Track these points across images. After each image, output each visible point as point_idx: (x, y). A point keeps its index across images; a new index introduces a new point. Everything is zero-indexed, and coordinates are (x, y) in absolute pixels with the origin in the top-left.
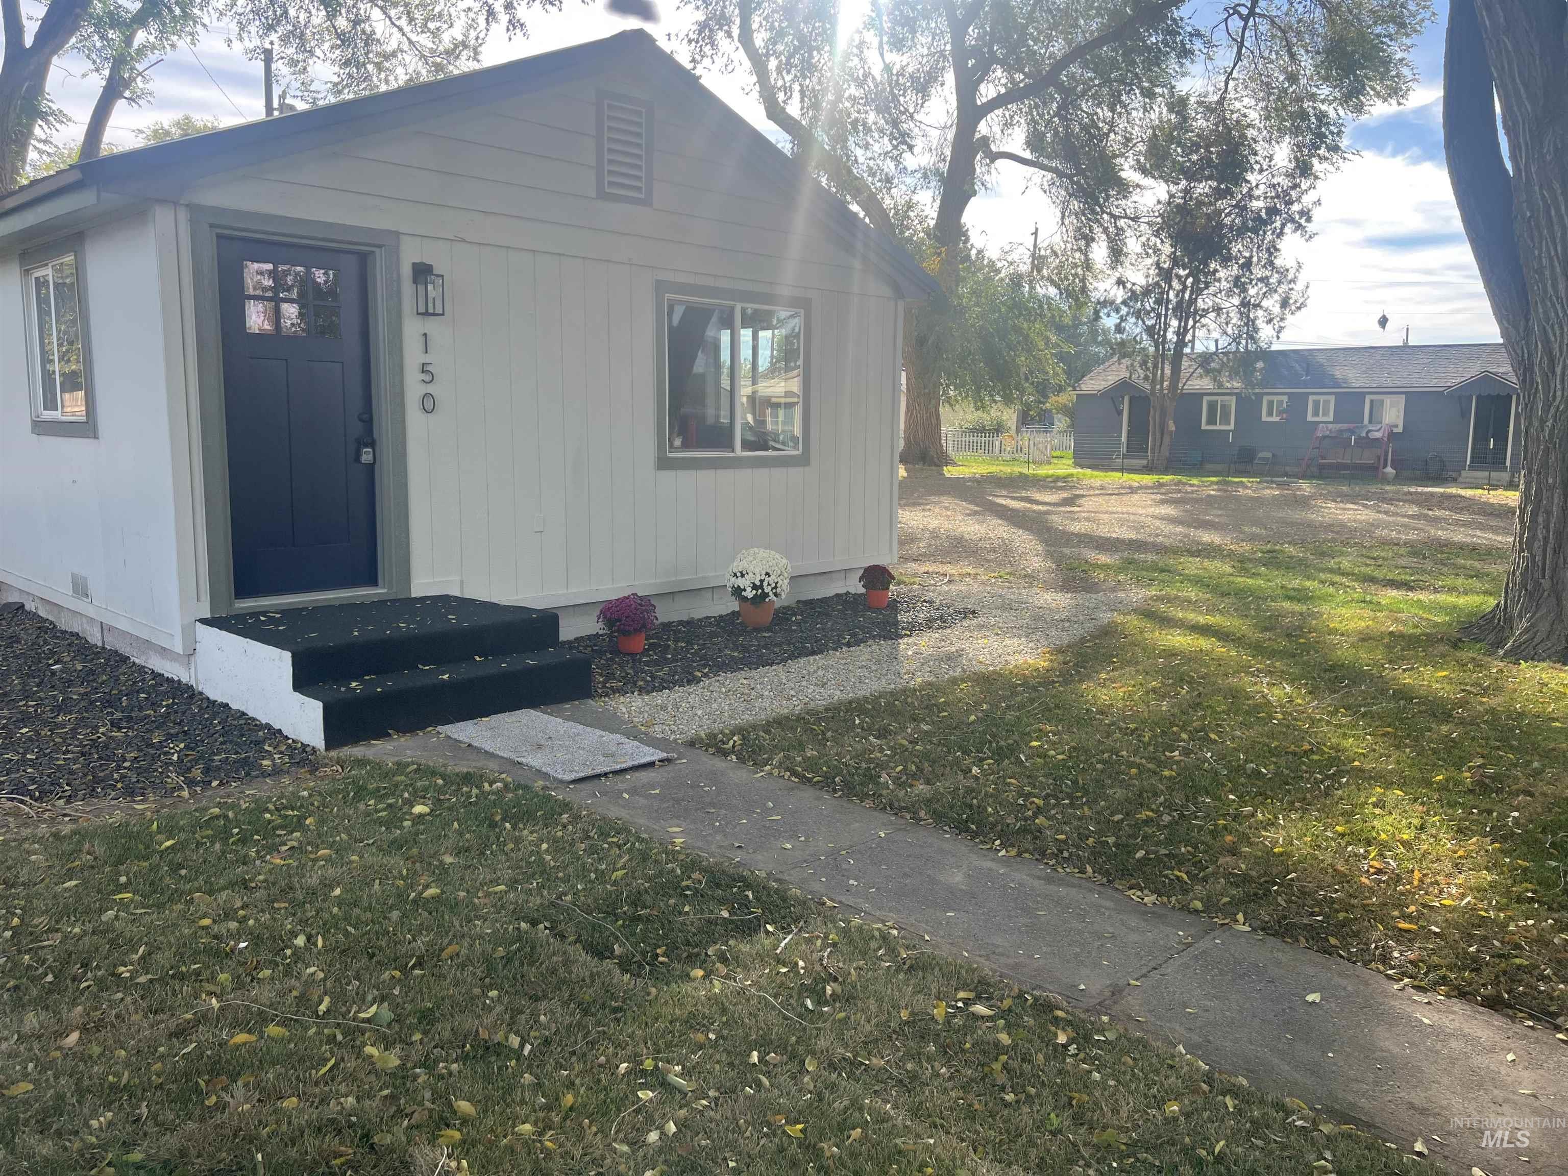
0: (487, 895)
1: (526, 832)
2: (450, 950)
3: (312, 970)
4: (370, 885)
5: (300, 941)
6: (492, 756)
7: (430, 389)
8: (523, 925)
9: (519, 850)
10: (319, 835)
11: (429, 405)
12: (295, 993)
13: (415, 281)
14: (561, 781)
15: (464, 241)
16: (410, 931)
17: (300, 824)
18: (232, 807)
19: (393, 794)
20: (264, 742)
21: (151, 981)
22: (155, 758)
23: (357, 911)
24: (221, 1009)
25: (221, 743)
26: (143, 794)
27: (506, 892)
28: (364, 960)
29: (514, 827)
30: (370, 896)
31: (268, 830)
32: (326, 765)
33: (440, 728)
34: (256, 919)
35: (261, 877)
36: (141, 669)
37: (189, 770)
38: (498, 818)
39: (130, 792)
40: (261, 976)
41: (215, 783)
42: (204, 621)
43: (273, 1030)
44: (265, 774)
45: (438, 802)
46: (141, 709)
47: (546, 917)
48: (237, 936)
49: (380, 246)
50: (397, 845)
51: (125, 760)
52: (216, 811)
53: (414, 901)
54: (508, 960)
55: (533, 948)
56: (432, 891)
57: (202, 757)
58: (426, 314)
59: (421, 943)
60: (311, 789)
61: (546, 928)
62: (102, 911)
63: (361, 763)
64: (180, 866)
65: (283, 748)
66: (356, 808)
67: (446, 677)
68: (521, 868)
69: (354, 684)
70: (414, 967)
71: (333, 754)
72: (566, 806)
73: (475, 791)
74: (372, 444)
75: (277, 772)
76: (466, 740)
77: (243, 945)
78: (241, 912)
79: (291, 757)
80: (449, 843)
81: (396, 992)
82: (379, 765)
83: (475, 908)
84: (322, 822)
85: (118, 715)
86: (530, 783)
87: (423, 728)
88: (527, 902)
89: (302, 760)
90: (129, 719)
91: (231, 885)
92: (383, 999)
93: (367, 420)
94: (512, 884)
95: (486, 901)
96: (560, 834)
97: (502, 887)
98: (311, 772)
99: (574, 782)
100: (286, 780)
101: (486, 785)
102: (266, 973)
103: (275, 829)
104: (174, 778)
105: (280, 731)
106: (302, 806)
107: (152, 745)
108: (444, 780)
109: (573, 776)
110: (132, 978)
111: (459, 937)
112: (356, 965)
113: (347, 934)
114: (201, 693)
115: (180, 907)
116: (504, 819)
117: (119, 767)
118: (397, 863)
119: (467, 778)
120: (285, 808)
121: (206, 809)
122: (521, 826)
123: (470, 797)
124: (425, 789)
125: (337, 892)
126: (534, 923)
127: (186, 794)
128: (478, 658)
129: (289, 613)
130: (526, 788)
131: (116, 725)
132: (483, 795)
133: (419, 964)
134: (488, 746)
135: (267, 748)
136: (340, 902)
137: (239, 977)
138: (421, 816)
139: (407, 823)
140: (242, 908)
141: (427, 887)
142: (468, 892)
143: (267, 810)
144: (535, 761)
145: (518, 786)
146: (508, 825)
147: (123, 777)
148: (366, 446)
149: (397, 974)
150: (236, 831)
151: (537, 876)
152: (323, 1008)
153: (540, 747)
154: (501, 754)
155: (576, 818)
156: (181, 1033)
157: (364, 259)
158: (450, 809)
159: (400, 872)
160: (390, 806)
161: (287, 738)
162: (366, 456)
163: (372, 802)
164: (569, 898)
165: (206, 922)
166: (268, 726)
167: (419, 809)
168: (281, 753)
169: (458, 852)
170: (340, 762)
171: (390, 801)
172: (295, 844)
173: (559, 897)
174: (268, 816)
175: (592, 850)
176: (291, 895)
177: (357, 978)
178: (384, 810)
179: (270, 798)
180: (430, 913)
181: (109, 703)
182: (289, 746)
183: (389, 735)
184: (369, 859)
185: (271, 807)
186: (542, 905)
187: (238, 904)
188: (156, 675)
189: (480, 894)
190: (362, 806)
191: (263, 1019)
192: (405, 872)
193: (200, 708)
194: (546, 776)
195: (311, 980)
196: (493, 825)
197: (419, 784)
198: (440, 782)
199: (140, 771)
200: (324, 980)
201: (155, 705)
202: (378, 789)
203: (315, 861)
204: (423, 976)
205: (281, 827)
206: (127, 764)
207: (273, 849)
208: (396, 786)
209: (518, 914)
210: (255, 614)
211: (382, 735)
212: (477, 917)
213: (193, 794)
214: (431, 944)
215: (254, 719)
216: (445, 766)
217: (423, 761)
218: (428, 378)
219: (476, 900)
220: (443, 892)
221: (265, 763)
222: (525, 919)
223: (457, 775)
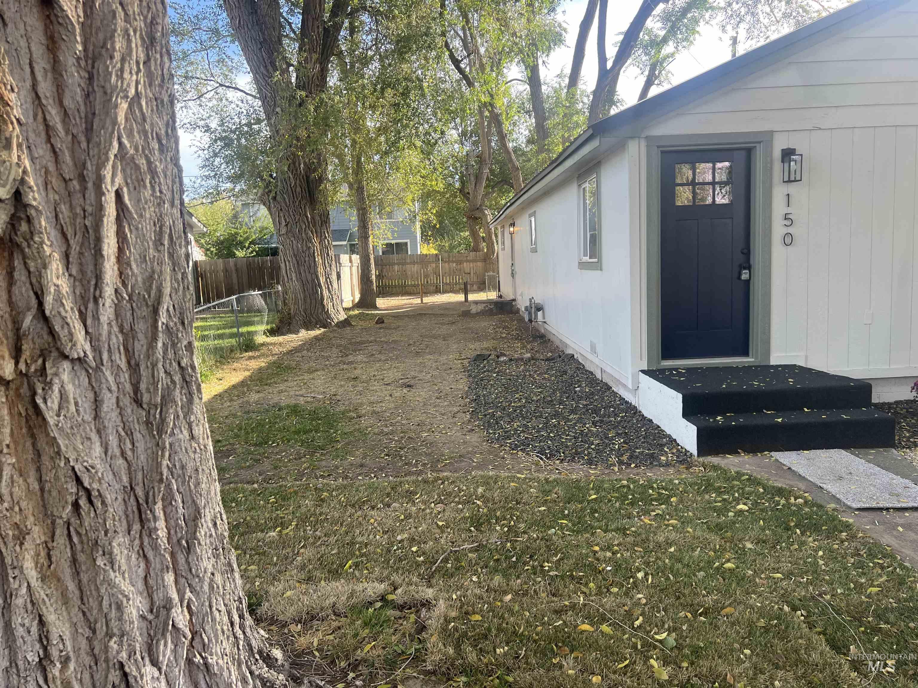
0: (768, 578)
1: (811, 539)
2: (728, 610)
3: (640, 596)
4: (693, 550)
5: (640, 575)
6: (804, 478)
7: (790, 230)
8: (786, 608)
9: (801, 551)
10: (676, 510)
11: (788, 240)
12: (626, 608)
13: (783, 161)
14: (850, 508)
15: (820, 129)
16: (705, 589)
17: (666, 501)
18: (634, 482)
19: (728, 493)
20: (664, 445)
21: (557, 576)
22: (607, 445)
23: (680, 566)
24: (585, 605)
25: (643, 443)
26: (596, 465)
27: (782, 579)
28: (672, 600)
29: (802, 533)
30: (690, 557)
31: (648, 500)
32: (696, 466)
33: (773, 454)
34: (622, 555)
35: (633, 529)
36: (615, 394)
37: (622, 455)
38: (792, 524)
39: (590, 462)
40: (612, 590)
41: (633, 466)
42: (643, 372)
43: (605, 628)
44: (661, 465)
45: (756, 504)
46: (609, 416)
47: (805, 608)
48: (607, 561)
49: (760, 142)
50: (719, 528)
51: (593, 444)
52: (625, 482)
53: (718, 568)
54: (766, 630)
55: (787, 627)
56: (729, 565)
57: (630, 449)
58: (789, 181)
59: (710, 600)
60: (681, 480)
61: (802, 615)
62: (550, 528)
63: (715, 468)
64: (596, 511)
65: (675, 451)
66: (704, 498)
67: (780, 420)
68: (799, 564)
69: (719, 418)
70: (701, 615)
71: (701, 459)
72: (847, 527)
73: (783, 501)
74: (749, 268)
75: (667, 465)
76: (788, 464)
77: (609, 568)
78: (616, 548)
79: (678, 457)
80: (752, 534)
81: (684, 628)
82: (725, 472)
83: (756, 585)
84: (681, 501)
85: (597, 419)
86: (823, 503)
87: (762, 451)
88: (794, 591)
89: (684, 460)
90: (602, 421)
91: (617, 530)
92: (675, 629)
93: (747, 252)
94: (788, 575)
95: (765, 582)
96: (836, 546)
97: (779, 575)
98: (687, 468)
99: (859, 509)
100: (671, 471)
101: (792, 499)
102: (615, 590)
103: (652, 500)
104: (613, 459)
105: (675, 440)
106: (672, 489)
107: (607, 438)
108: (765, 490)
109: (859, 506)
110: (549, 571)
111: (737, 603)
112: (667, 601)
113: (668, 579)
114: (640, 412)
115: (588, 535)
116: (796, 526)
117: (589, 447)
118: (716, 540)
119: (780, 492)
120: (663, 488)
121: (621, 480)
122: (808, 534)
123: (778, 505)
124: (750, 493)
125: (672, 550)
126: (794, 609)
127: (616, 469)
128: (806, 410)
129: (690, 370)
130: (820, 507)
131: (594, 424)
132: (788, 505)
133: (705, 614)
134: (801, 471)
135: (666, 449)
136: (671, 556)
137: (600, 587)
138: (741, 511)
139: (731, 514)
140: (618, 545)
141: (728, 561)
142: (755, 572)
143: (652, 488)
144: (831, 487)
145: (814, 504)
146: (798, 531)
147: (589, 453)
148: (745, 268)
149: (689, 615)
150: (630, 497)
151: (809, 574)
152: (637, 623)
153: (841, 478)
154: (810, 479)
155: (852, 537)
156: (558, 612)
157: (749, 152)
158: (762, 510)
159: (715, 546)
160: (724, 500)
161: (678, 445)
162: (745, 276)
163: (714, 495)
164: (828, 597)
165: (597, 548)
166: (669, 436)
167: (741, 507)
168: (673, 453)
169: (758, 541)
170: (704, 466)
171: (725, 497)
172: (660, 512)
173: (820, 595)
174: (651, 491)
175: (860, 565)
176: (646, 545)
177: (665, 610)
178: (720, 502)
179: (657, 480)
180: (724, 580)
181: (596, 411)
182: (678, 450)
183: (739, 453)
184: (699, 533)
185: (655, 486)
186: (805, 596)
187: (616, 542)
188: (622, 399)
189: (763, 576)
190: (707, 497)
191: (603, 619)
192: (718, 547)
193: (637, 420)
194: (838, 501)
195: (638, 603)
196: (788, 528)
197: (747, 489)
198: (761, 490)
199: (598, 452)
200: (645, 605)
201: (616, 415)
202: (720, 488)
203: (667, 525)
204: (704, 623)
205: (656, 500)
206: (593, 447)
207: (647, 513)
208: (733, 487)
209: (785, 598)
210: (671, 370)
211: (734, 452)
212: (754, 592)
213: (620, 470)
214: (716, 602)
215: (663, 431)
216: (768, 480)
217: (755, 474)
218: (788, 223)
219: (757, 580)
220: (737, 567)
221: (663, 458)
222: (788, 604)
223: (774, 487)
